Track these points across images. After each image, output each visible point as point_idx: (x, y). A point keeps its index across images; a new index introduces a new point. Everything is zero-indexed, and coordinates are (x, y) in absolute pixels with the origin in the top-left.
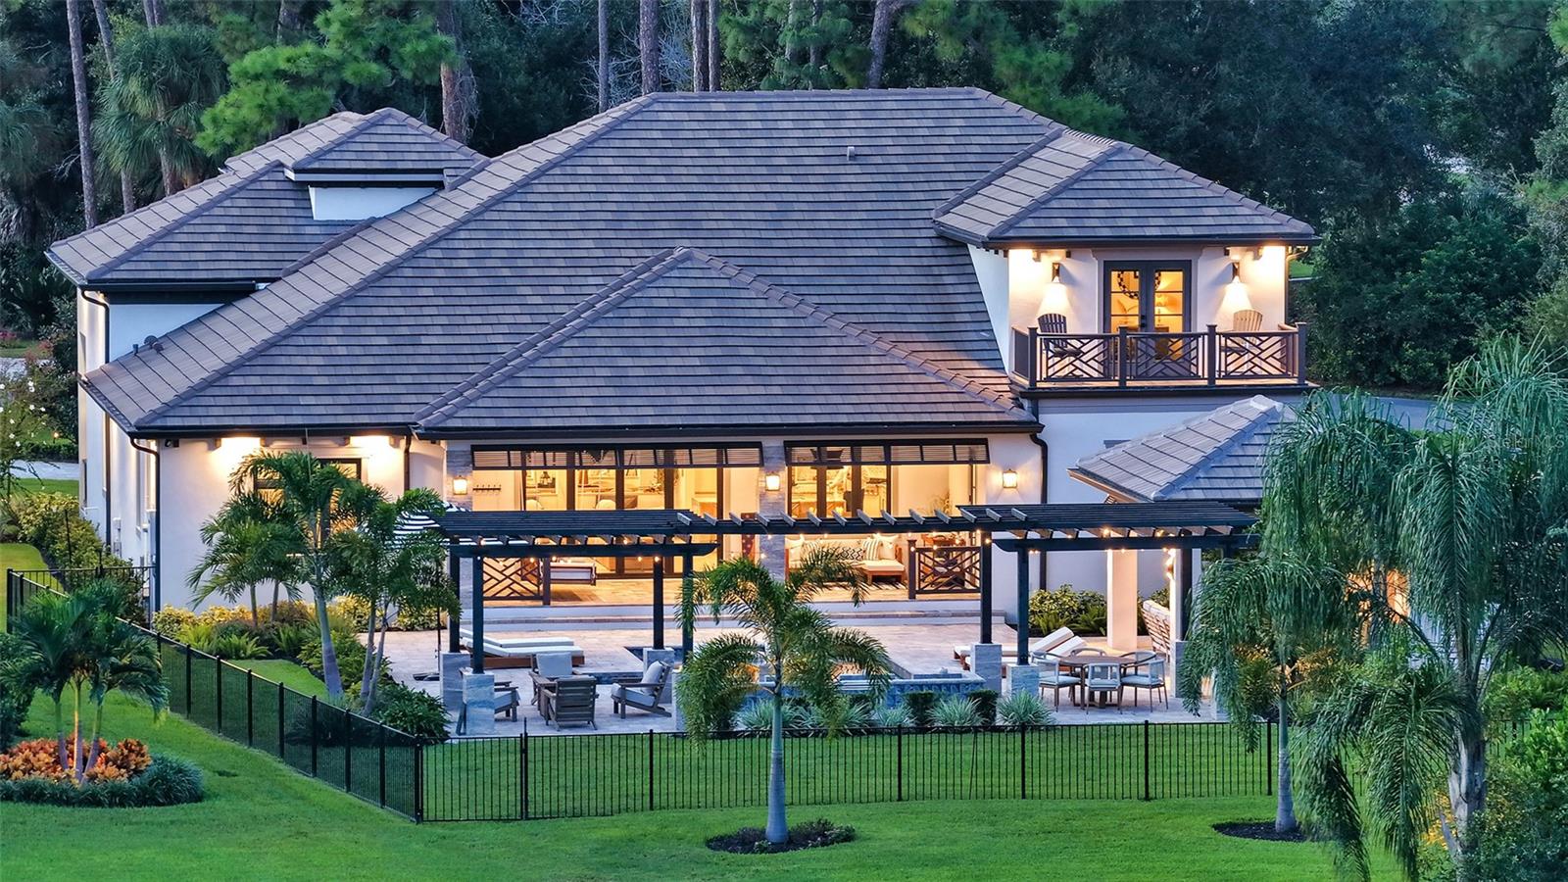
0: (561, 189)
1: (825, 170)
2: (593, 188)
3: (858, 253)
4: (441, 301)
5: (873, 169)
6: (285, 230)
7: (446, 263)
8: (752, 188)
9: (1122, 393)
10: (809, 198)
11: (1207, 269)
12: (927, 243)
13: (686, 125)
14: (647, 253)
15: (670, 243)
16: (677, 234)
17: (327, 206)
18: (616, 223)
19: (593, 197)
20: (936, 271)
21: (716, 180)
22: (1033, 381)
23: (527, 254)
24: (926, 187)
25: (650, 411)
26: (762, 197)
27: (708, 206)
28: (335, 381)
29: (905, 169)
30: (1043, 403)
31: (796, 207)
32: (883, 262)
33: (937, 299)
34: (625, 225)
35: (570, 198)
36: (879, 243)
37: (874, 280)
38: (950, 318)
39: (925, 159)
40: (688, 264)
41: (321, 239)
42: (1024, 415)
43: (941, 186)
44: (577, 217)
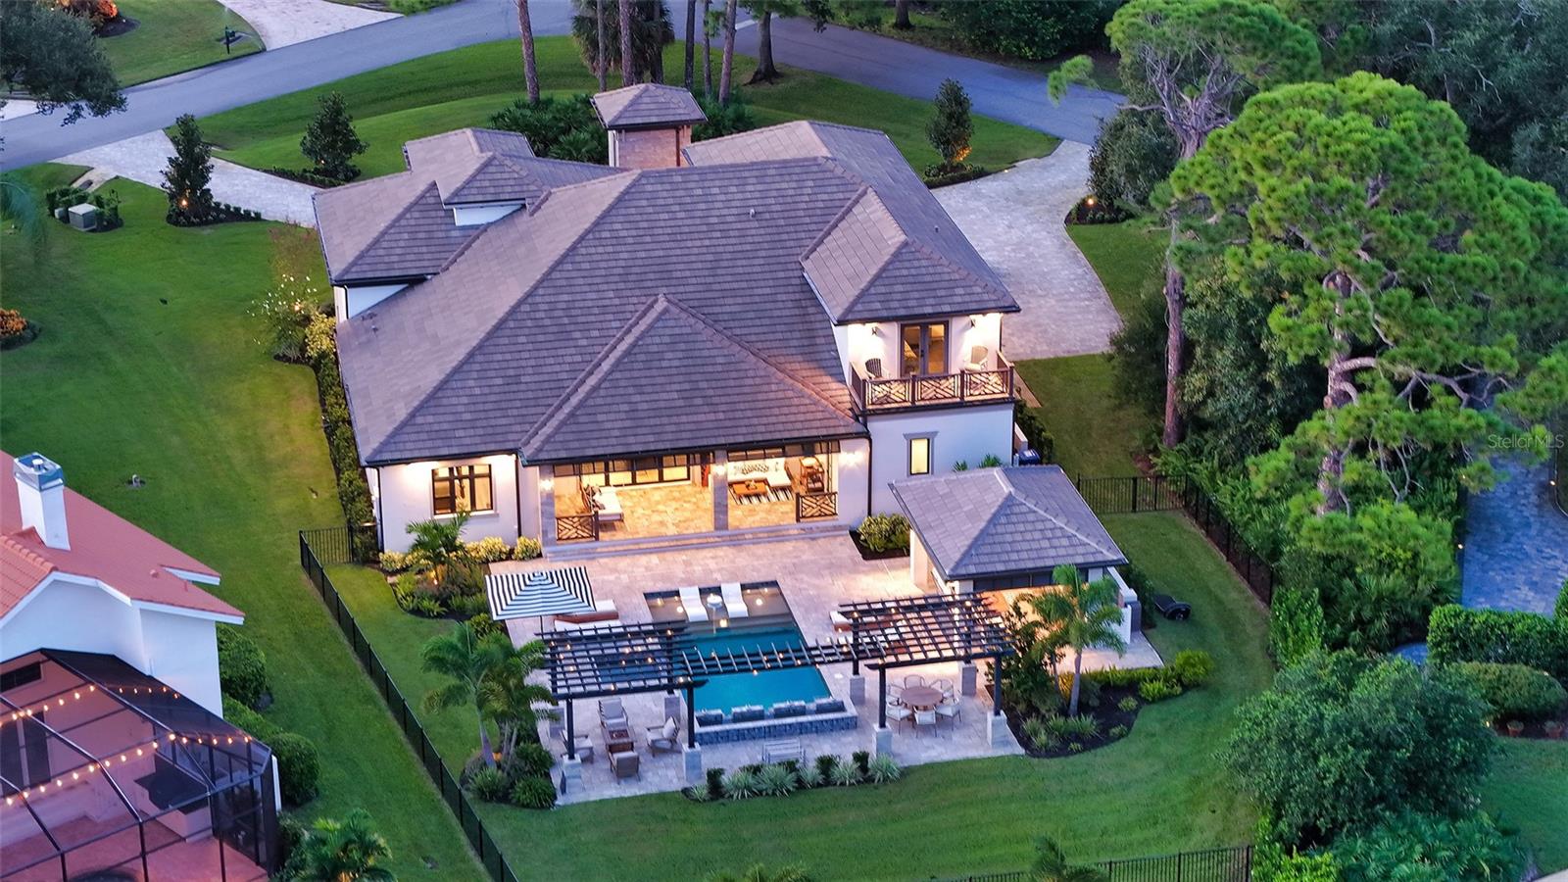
0: (593, 250)
1: (739, 226)
2: (611, 249)
3: (760, 291)
4: (531, 347)
5: (764, 224)
6: (440, 235)
7: (532, 315)
8: (699, 243)
9: (913, 410)
10: (731, 249)
11: (957, 324)
13: (661, 194)
14: (643, 299)
15: (655, 291)
16: (659, 283)
17: (463, 218)
18: (626, 276)
19: (611, 256)
20: (798, 304)
21: (679, 237)
22: (864, 406)
23: (577, 305)
24: (795, 236)
25: (651, 438)
26: (705, 250)
27: (675, 260)
28: (475, 416)
29: (782, 222)
30: (869, 418)
31: (724, 257)
32: (774, 298)
33: (806, 326)
34: (630, 277)
35: (599, 257)
36: (771, 283)
37: (768, 314)
38: (813, 341)
39: (793, 214)
40: (667, 316)
41: (460, 240)
42: (858, 428)
43: (803, 235)
44: (603, 272)
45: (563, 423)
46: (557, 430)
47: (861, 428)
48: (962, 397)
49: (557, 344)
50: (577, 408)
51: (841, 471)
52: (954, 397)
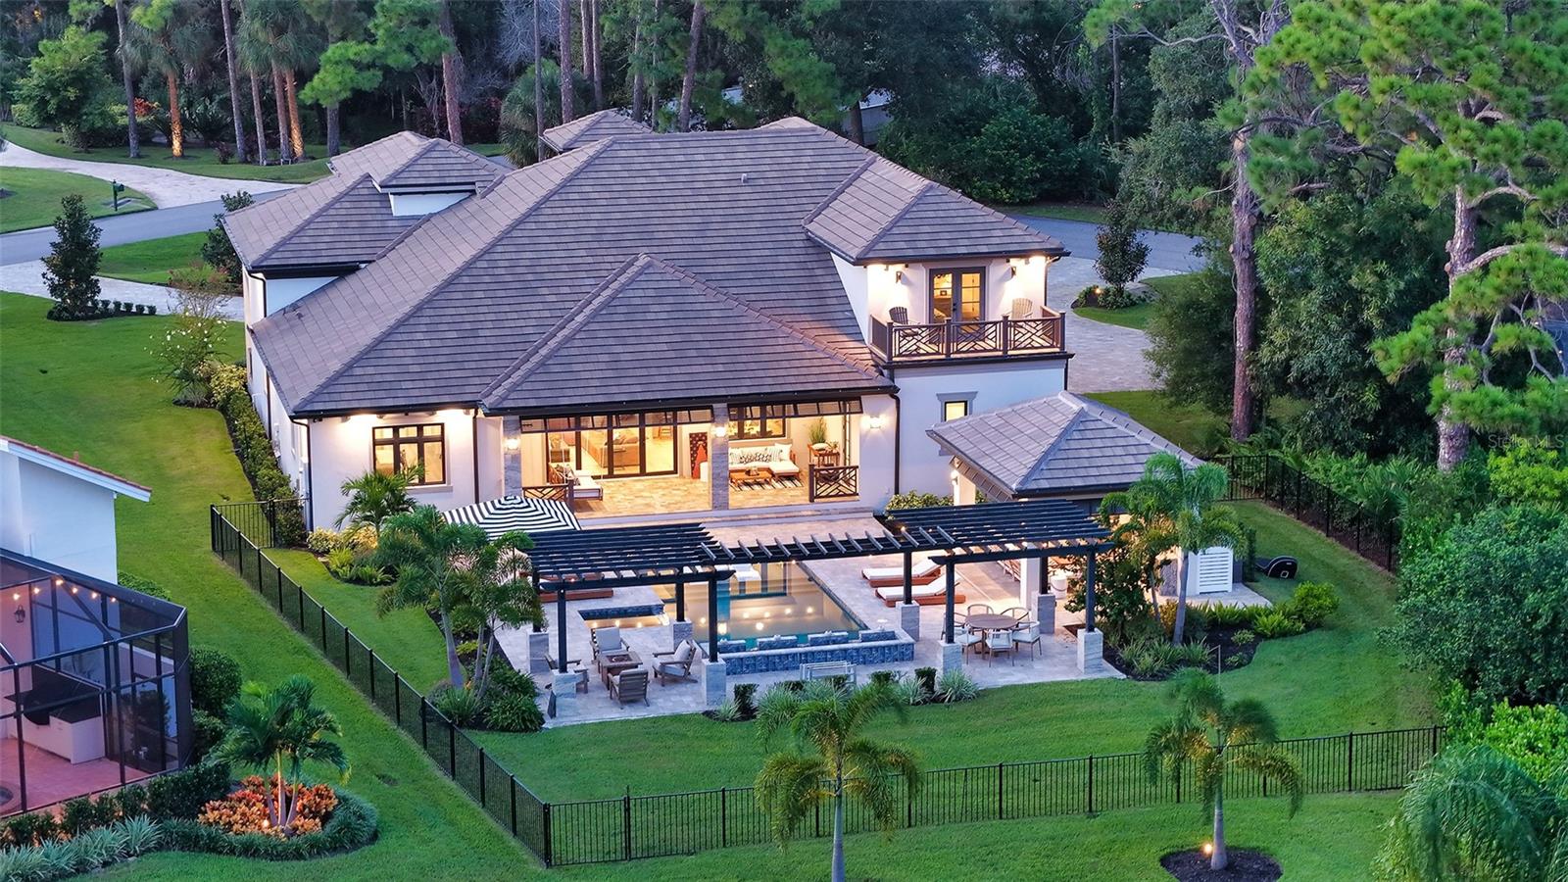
0: (560, 211)
1: (729, 191)
2: (581, 210)
3: (758, 253)
4: (489, 302)
5: (759, 189)
6: (375, 224)
7: (490, 271)
8: (683, 206)
9: (948, 364)
10: (721, 212)
11: (996, 271)
12: (801, 244)
13: (637, 160)
14: (621, 258)
15: (635, 251)
16: (639, 243)
17: (401, 207)
18: (598, 236)
19: (582, 217)
20: (810, 265)
21: (660, 200)
22: (890, 357)
23: (543, 262)
24: (794, 201)
25: (638, 388)
26: (690, 213)
27: (656, 221)
28: (424, 368)
29: (779, 188)
30: (896, 372)
31: (714, 219)
32: (774, 259)
33: (814, 287)
34: (605, 238)
35: (566, 218)
36: (770, 245)
37: (770, 274)
38: (823, 302)
39: (791, 181)
40: (651, 270)
41: (399, 230)
42: (884, 382)
43: (804, 200)
44: (573, 232)
45: (532, 372)
46: (525, 379)
47: (886, 382)
48: (1005, 350)
49: (521, 300)
50: (548, 357)
51: (863, 438)
52: (995, 350)
